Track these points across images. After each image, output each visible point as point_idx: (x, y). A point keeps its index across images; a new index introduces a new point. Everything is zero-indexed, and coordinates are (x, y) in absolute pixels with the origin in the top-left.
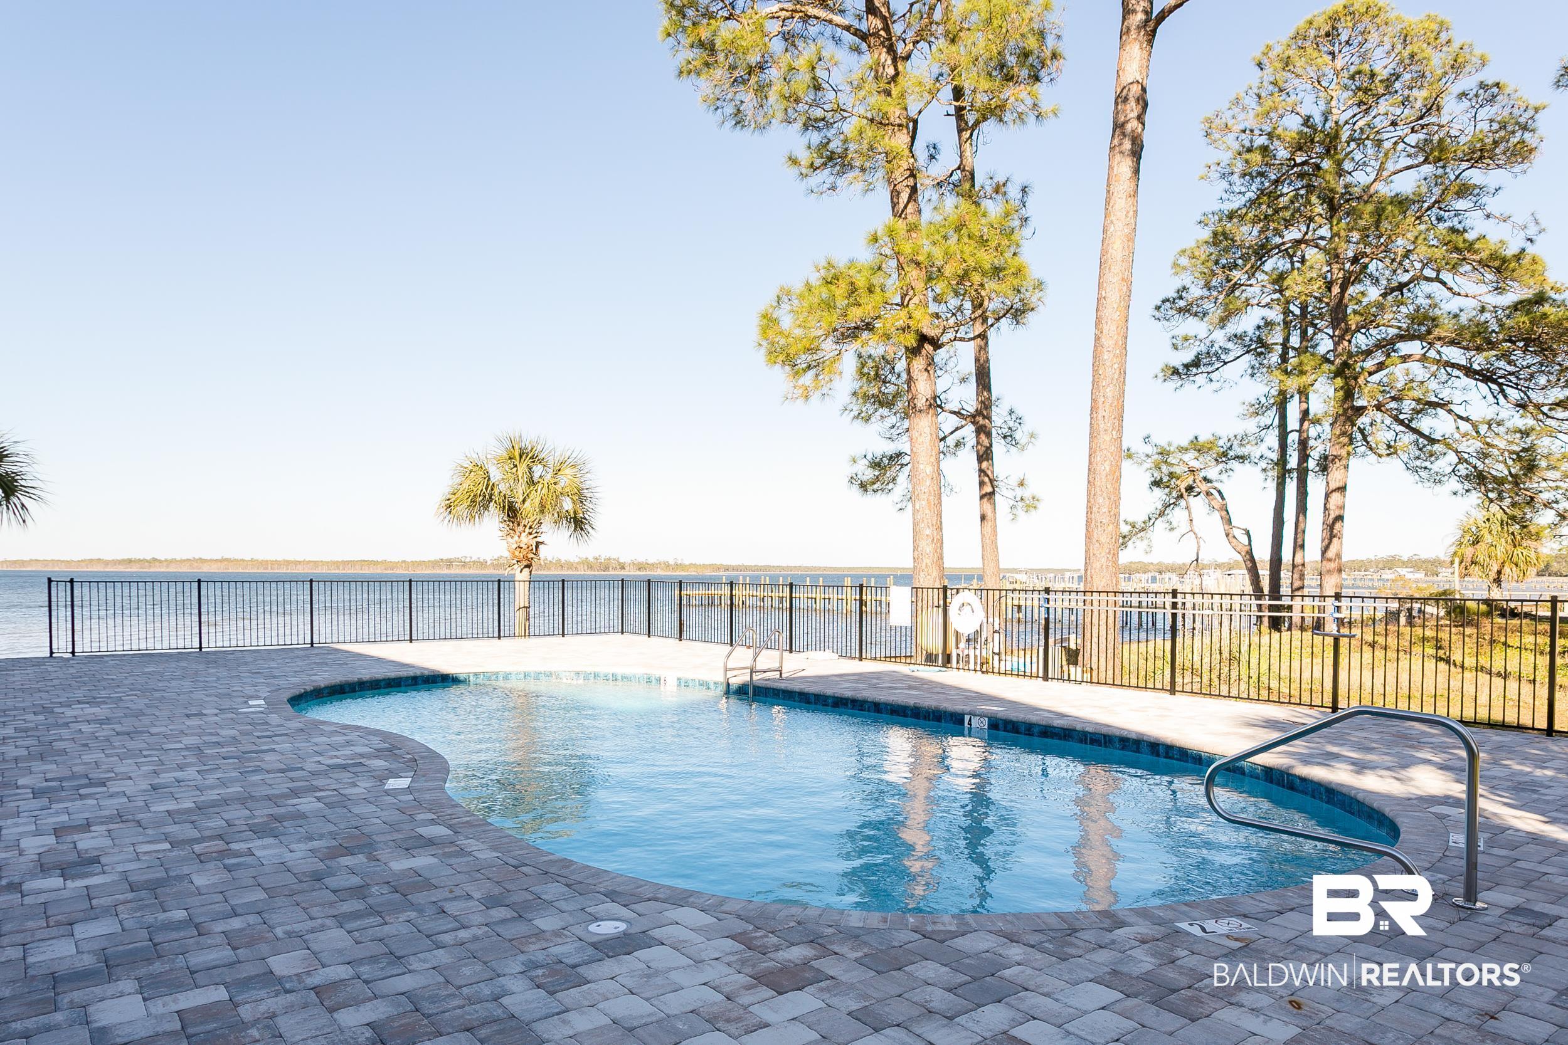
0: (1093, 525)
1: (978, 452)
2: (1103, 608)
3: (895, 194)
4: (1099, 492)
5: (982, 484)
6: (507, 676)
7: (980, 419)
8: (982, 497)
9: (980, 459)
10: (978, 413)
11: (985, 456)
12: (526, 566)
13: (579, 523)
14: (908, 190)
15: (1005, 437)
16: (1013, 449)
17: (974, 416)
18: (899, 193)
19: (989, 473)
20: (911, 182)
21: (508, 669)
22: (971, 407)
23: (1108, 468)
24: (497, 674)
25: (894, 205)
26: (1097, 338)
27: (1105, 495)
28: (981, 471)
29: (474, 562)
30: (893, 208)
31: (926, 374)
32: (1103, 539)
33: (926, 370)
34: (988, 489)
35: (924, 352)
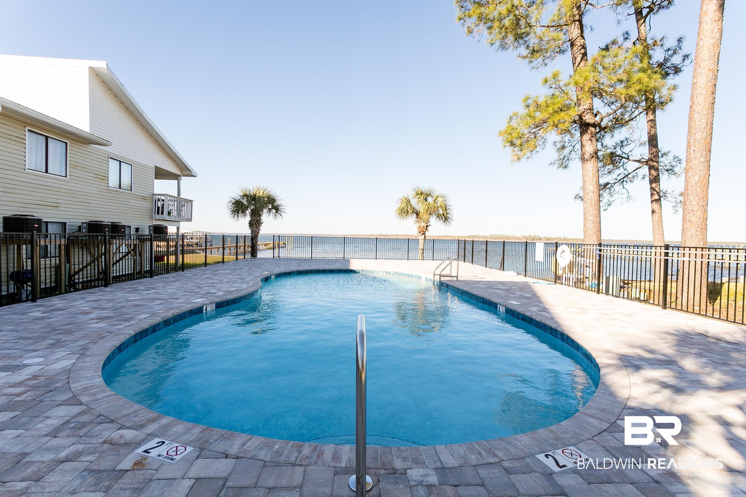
0: (686, 212)
1: (650, 179)
2: (693, 259)
3: (574, 59)
4: (690, 193)
5: (652, 195)
6: (373, 272)
7: (651, 163)
8: (652, 202)
9: (651, 182)
10: (651, 160)
11: (655, 180)
12: (423, 234)
13: (445, 218)
14: (581, 56)
15: (667, 171)
16: (673, 177)
17: (647, 162)
18: (576, 58)
19: (657, 189)
20: (583, 51)
21: (373, 269)
22: (647, 156)
23: (697, 179)
24: (370, 271)
25: (574, 64)
26: (691, 107)
27: (695, 194)
28: (652, 188)
29: (483, 237)
30: (573, 66)
31: (590, 142)
32: (693, 220)
33: (590, 140)
34: (656, 197)
35: (589, 131)
